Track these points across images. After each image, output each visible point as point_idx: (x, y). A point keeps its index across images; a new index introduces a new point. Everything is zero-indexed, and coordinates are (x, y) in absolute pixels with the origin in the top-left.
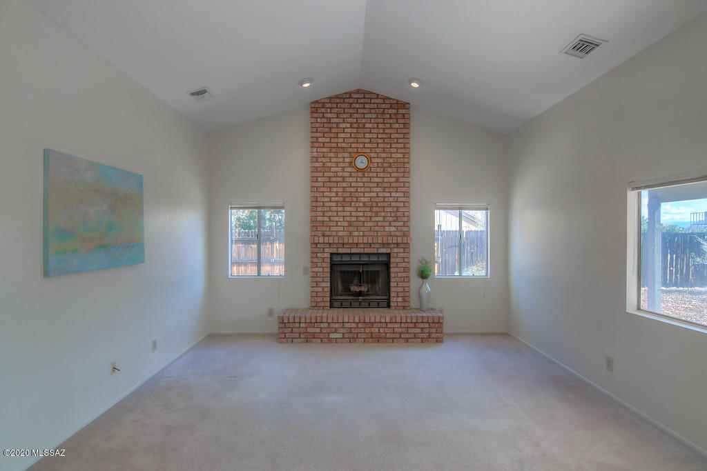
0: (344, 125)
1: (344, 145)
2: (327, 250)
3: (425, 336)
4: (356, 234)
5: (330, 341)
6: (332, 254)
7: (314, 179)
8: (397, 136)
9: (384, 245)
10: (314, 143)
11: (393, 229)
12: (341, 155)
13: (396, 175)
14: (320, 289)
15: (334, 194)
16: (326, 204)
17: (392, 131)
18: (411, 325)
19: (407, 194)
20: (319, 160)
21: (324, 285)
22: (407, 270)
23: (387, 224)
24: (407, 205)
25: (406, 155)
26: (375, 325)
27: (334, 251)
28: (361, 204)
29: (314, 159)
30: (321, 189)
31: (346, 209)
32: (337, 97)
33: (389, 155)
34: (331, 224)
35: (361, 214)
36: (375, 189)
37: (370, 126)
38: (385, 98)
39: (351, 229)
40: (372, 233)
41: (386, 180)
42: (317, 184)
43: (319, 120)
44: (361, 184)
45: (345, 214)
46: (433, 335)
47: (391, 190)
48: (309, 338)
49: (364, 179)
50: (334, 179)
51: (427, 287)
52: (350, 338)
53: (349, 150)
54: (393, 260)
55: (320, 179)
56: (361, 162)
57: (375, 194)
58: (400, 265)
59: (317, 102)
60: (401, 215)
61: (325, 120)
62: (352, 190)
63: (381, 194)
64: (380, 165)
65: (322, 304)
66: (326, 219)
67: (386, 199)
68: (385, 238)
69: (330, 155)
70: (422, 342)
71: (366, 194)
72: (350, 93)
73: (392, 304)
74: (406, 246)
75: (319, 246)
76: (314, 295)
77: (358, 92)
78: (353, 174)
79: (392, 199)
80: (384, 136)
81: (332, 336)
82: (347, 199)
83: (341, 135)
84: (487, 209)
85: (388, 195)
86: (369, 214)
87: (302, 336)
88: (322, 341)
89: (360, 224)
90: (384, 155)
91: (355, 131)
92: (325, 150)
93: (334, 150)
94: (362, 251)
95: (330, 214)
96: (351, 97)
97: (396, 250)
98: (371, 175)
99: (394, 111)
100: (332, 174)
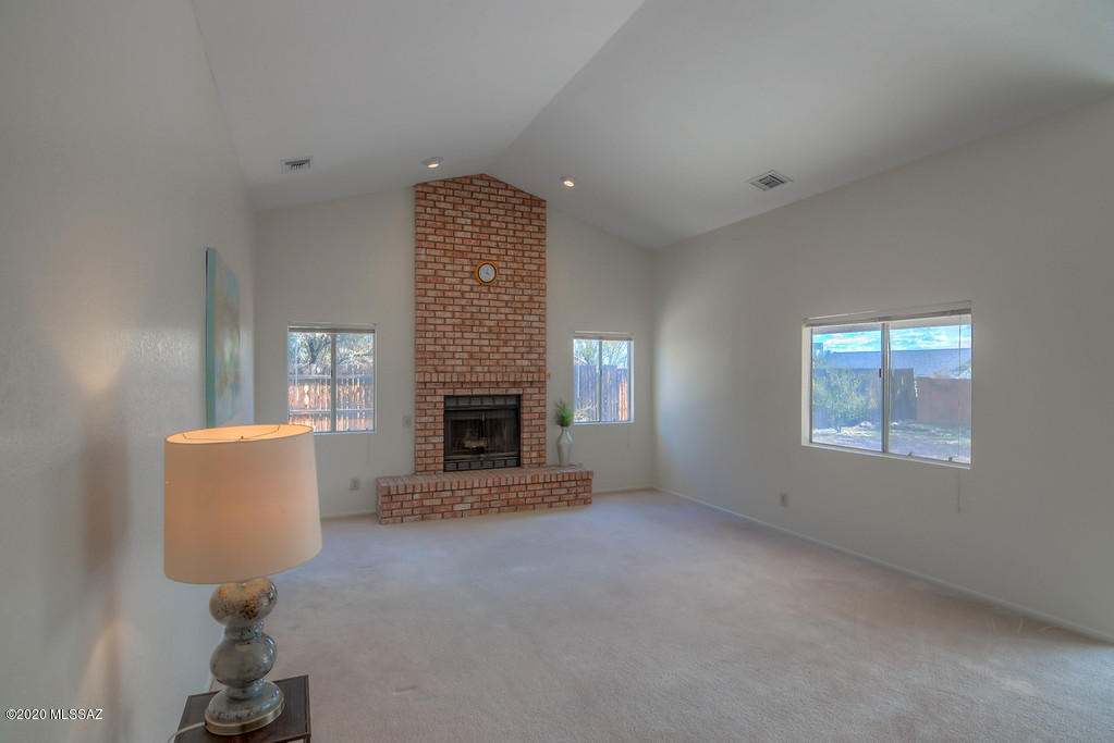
0: (462, 221)
1: (463, 248)
2: (440, 392)
3: (572, 497)
4: (479, 369)
5: (454, 515)
6: (447, 397)
7: (421, 293)
8: (531, 241)
9: (515, 384)
10: (420, 242)
11: (525, 363)
12: (457, 261)
13: (529, 292)
14: (430, 447)
15: (449, 315)
16: (439, 328)
17: (525, 235)
18: (555, 485)
19: (542, 318)
20: (429, 266)
21: (436, 440)
22: (542, 416)
23: (519, 356)
24: (542, 331)
25: (541, 267)
26: (512, 489)
27: (450, 392)
28: (486, 330)
29: (420, 264)
30: (432, 307)
31: (466, 335)
32: (453, 181)
33: (520, 266)
34: (446, 355)
35: (486, 342)
36: (503, 310)
37: (497, 224)
38: (516, 191)
39: (472, 362)
40: (499, 369)
41: (517, 298)
42: (425, 300)
43: (429, 210)
44: (485, 303)
45: (464, 342)
46: (580, 496)
47: (524, 311)
48: (425, 514)
49: (490, 296)
50: (450, 294)
51: (568, 437)
52: (483, 508)
53: (470, 255)
54: (525, 403)
55: (430, 293)
56: (487, 273)
57: (503, 317)
58: (535, 410)
59: (425, 184)
60: (535, 345)
61: (437, 211)
62: (474, 309)
63: (510, 317)
64: (510, 278)
65: (433, 467)
66: (439, 348)
67: (518, 324)
68: (519, 375)
69: (443, 260)
70: (568, 505)
71: (492, 317)
72: (471, 178)
73: (525, 461)
74: (540, 385)
75: (428, 386)
76: (420, 457)
77: (481, 177)
78: (475, 289)
79: (524, 324)
80: (515, 240)
81: (458, 507)
82: (467, 323)
83: (460, 234)
84: (630, 339)
85: (520, 318)
86: (496, 343)
87: (416, 512)
88: (443, 517)
89: (484, 356)
90: (516, 266)
91: (477, 230)
92: (437, 253)
93: (449, 254)
94: (487, 393)
95: (444, 341)
96: (471, 184)
97: (529, 391)
98: (498, 290)
99: (527, 209)
100: (446, 287)
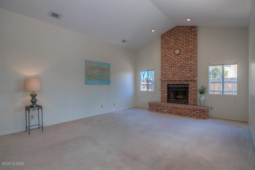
0: (171, 40)
1: (172, 47)
2: (166, 83)
3: (198, 116)
4: (175, 77)
5: (163, 112)
6: (168, 85)
7: (162, 60)
8: (191, 39)
9: (186, 81)
10: (162, 48)
11: (189, 75)
12: (170, 50)
13: (191, 54)
14: (164, 96)
15: (168, 64)
16: (166, 68)
17: (189, 38)
18: (192, 111)
19: (196, 61)
20: (164, 53)
21: (165, 94)
22: (196, 90)
23: (187, 73)
24: (196, 65)
25: (195, 46)
27: (168, 83)
28: (177, 67)
29: (162, 53)
30: (164, 63)
31: (172, 69)
32: (169, 31)
33: (188, 47)
34: (167, 74)
35: (177, 70)
36: (182, 61)
37: (181, 38)
38: (186, 27)
39: (174, 75)
40: (181, 77)
41: (186, 57)
42: (163, 61)
43: (163, 40)
44: (177, 60)
45: (172, 70)
46: (202, 116)
47: (189, 60)
48: (157, 111)
49: (179, 58)
50: (168, 59)
51: (203, 97)
52: (170, 112)
53: (173, 48)
54: (189, 86)
55: (164, 60)
56: (177, 52)
57: (182, 63)
58: (192, 89)
59: (163, 34)
60: (194, 70)
61: (165, 40)
62: (174, 62)
63: (185, 62)
64: (184, 52)
65: (164, 101)
66: (166, 73)
67: (187, 64)
68: (185, 78)
69: (167, 51)
70: (197, 118)
71: (179, 63)
72: (173, 29)
73: (189, 103)
74: (195, 81)
75: (163, 82)
76: (162, 98)
77: (176, 27)
78: (175, 57)
79: (189, 64)
80: (186, 41)
81: (164, 111)
82: (172, 65)
83: (171, 44)
85: (187, 62)
86: (180, 70)
87: (155, 110)
88: (161, 112)
89: (177, 74)
90: (186, 48)
91: (175, 41)
92: (165, 50)
93: (168, 49)
94: (178, 83)
95: (167, 71)
96: (174, 30)
97: (190, 83)
98: (181, 56)
99: (190, 30)
100: (167, 58)
